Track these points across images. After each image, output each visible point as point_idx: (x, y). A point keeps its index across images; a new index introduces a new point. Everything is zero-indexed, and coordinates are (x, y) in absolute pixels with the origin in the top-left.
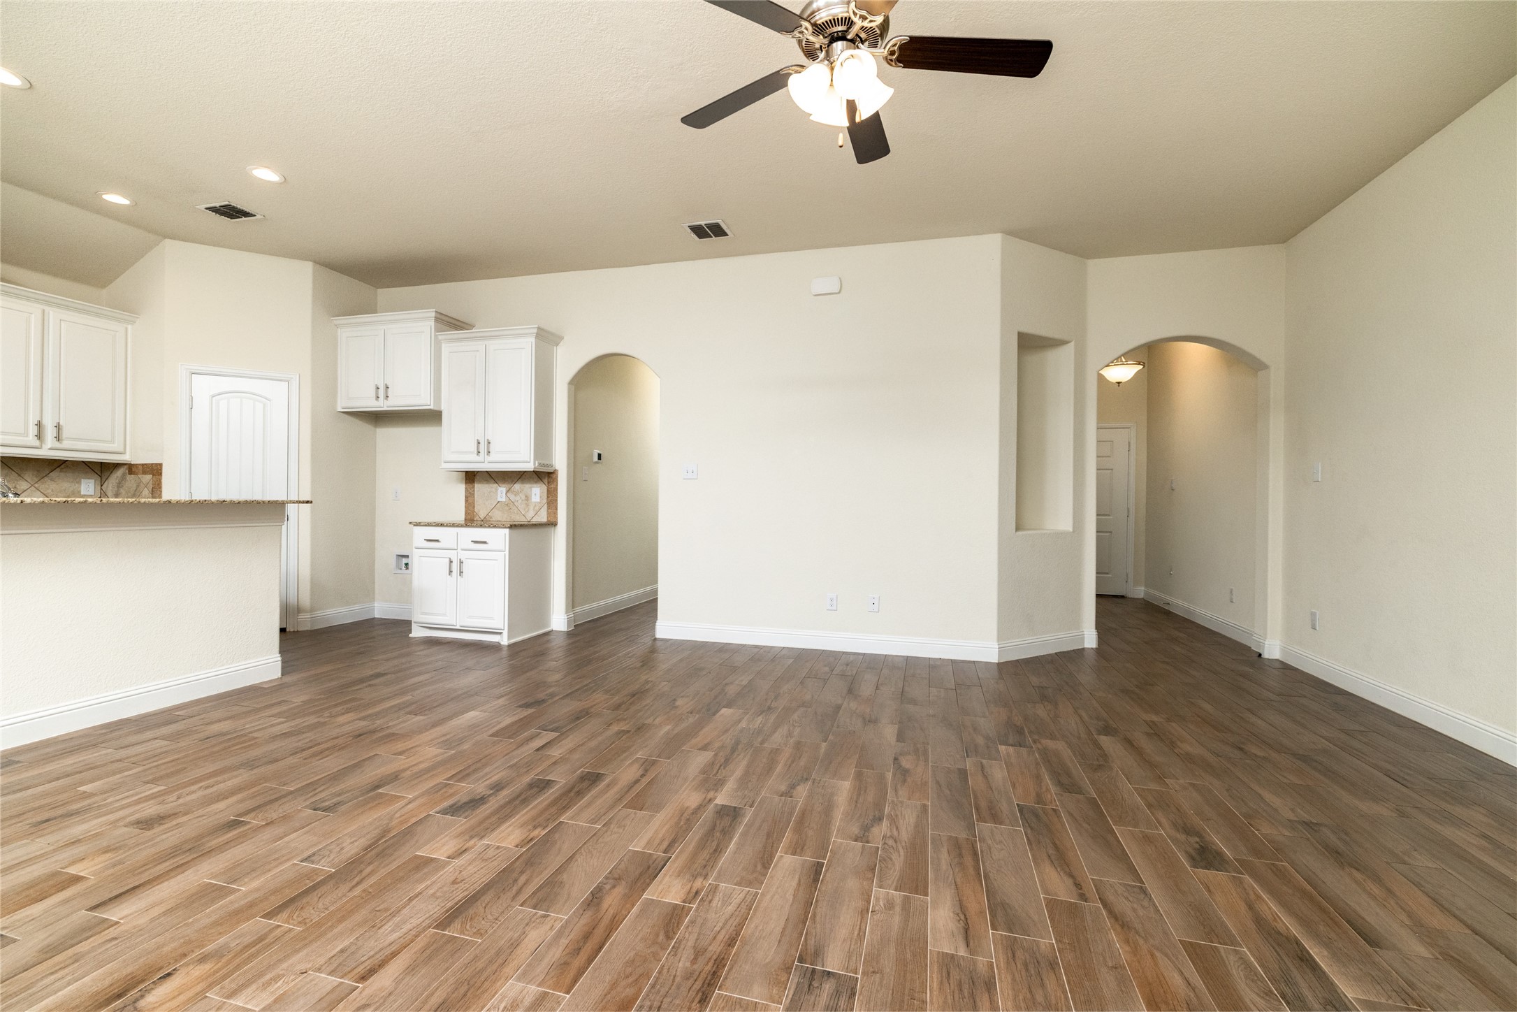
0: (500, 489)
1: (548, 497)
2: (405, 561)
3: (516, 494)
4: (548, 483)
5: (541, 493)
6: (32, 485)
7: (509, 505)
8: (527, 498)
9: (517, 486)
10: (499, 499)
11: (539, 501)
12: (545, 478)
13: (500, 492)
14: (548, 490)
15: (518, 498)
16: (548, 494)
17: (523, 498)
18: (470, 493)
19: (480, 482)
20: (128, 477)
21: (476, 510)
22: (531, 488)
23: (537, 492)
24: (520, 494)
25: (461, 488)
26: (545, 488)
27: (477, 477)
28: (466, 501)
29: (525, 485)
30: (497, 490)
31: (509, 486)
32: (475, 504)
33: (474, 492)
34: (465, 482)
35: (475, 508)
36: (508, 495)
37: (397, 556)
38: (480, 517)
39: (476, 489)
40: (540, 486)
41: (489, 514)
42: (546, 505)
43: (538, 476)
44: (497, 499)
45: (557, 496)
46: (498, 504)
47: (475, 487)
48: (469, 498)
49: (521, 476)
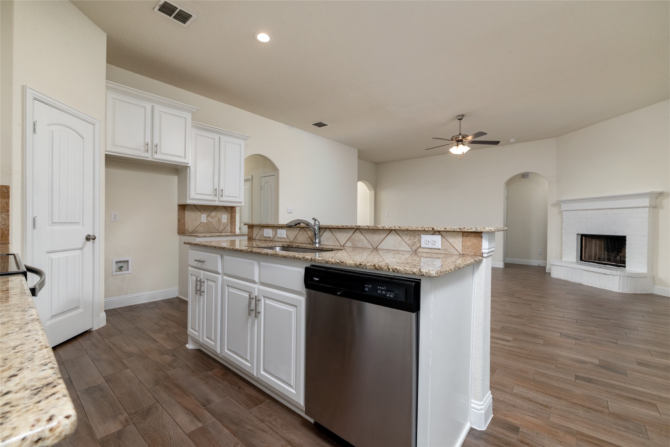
0: (203, 215)
1: (231, 220)
2: (120, 265)
3: (213, 218)
4: (231, 213)
5: (227, 217)
7: (208, 224)
8: (219, 220)
9: (213, 214)
10: (202, 221)
11: (226, 222)
12: (229, 210)
13: (203, 217)
14: (231, 216)
15: (214, 220)
16: (231, 218)
17: (217, 220)
18: (182, 217)
19: (189, 210)
21: (186, 227)
22: (221, 215)
23: (225, 217)
24: (215, 218)
26: (229, 215)
27: (187, 208)
28: (179, 221)
29: (218, 213)
30: (201, 216)
31: (209, 214)
32: (185, 223)
33: (185, 216)
34: (178, 211)
35: (186, 226)
36: (208, 218)
37: (116, 262)
38: (189, 231)
39: (186, 215)
40: (227, 214)
41: (195, 229)
42: (230, 224)
43: (225, 208)
44: (201, 221)
45: (236, 219)
46: (202, 224)
47: (186, 214)
48: (181, 220)
49: (216, 208)
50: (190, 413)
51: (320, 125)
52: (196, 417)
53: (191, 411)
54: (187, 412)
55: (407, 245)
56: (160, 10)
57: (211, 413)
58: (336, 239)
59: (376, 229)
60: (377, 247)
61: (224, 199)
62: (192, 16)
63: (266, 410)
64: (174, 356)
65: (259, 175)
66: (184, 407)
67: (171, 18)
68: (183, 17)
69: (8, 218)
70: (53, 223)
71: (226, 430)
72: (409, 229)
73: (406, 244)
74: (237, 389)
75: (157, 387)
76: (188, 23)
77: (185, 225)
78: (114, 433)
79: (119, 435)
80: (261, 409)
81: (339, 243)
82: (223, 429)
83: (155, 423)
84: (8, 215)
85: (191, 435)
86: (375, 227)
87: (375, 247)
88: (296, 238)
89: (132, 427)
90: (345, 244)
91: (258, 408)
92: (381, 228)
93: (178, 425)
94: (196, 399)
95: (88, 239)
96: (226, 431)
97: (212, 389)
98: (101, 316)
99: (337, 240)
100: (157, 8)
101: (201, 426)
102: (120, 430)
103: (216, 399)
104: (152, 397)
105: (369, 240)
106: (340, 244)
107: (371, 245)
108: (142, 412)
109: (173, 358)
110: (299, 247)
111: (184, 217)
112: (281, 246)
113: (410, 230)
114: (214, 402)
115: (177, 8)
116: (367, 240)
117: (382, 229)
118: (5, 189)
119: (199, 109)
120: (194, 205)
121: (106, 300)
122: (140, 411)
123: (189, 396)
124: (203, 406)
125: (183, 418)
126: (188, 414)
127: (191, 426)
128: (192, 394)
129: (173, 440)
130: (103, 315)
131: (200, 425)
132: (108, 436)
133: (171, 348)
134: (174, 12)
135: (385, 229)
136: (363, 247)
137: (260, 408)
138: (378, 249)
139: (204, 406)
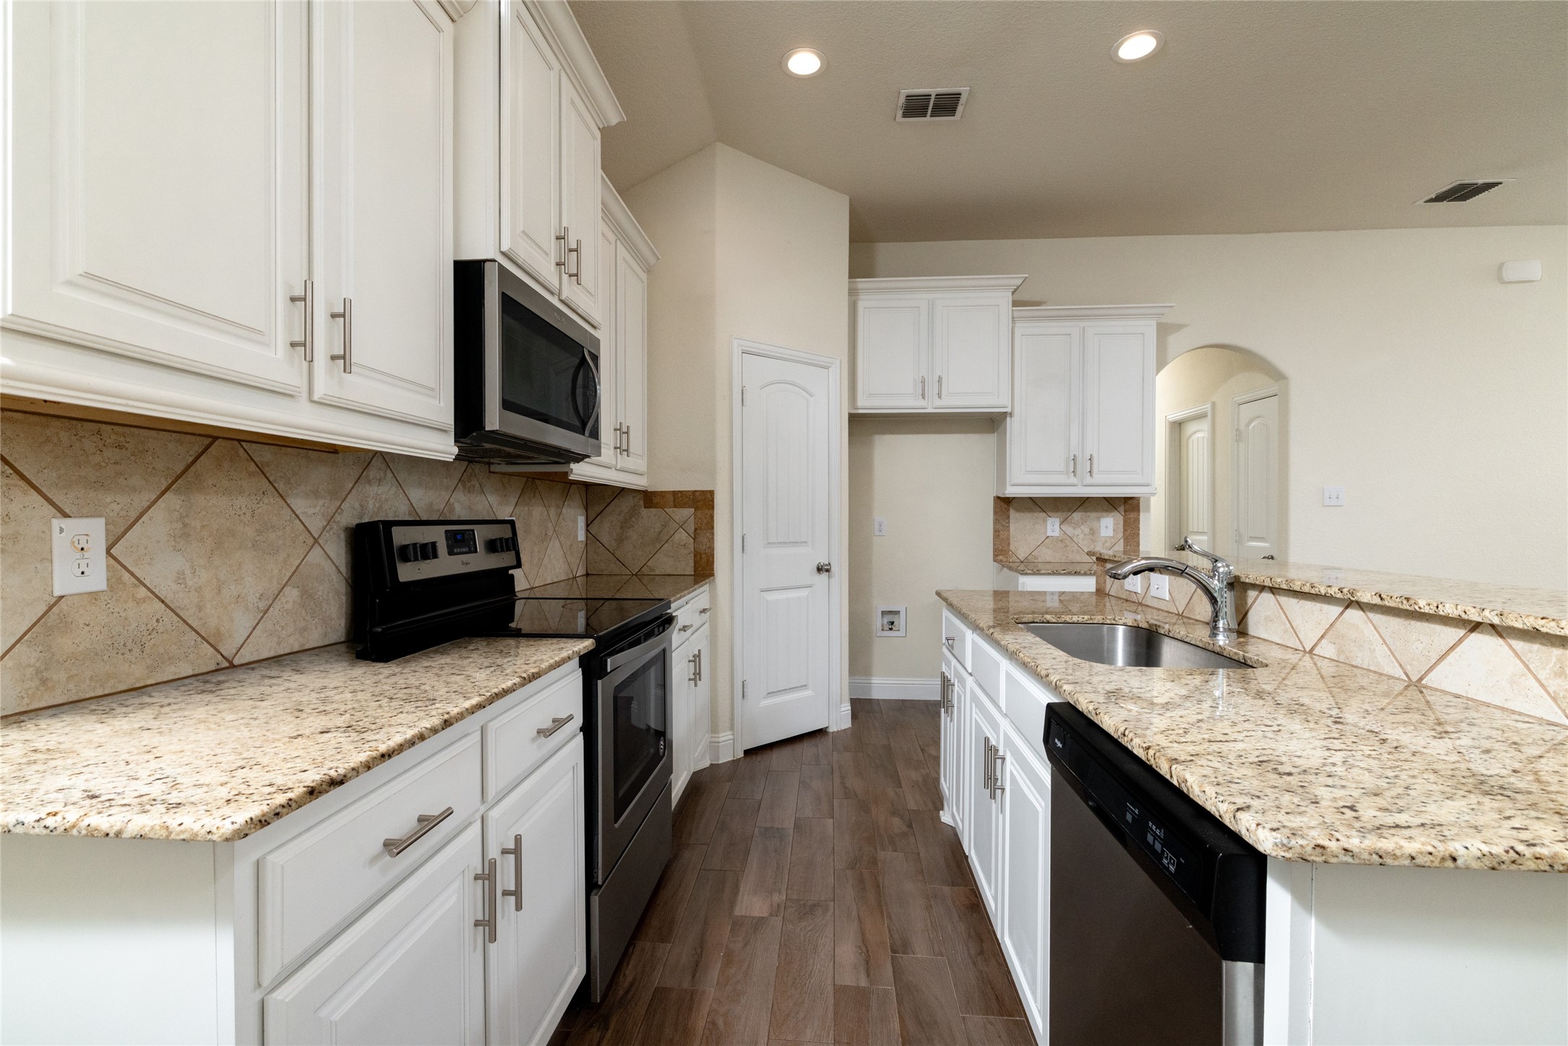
0: (1050, 521)
1: (1125, 530)
2: (890, 618)
3: (1076, 526)
4: (1125, 512)
5: (1115, 524)
7: (1063, 541)
8: (1093, 532)
9: (1077, 517)
10: (1049, 533)
11: (1112, 535)
12: (1120, 506)
13: (1053, 526)
14: (1125, 521)
15: (1078, 531)
16: (1124, 525)
17: (1087, 531)
18: (1003, 526)
19: (1018, 510)
20: (644, 512)
21: (1012, 548)
22: (1099, 519)
23: (1108, 524)
24: (1082, 527)
26: (1120, 519)
27: (1014, 505)
28: (996, 535)
29: (1089, 514)
30: (1045, 522)
31: (1065, 517)
32: (1008, 538)
33: (1008, 523)
34: (995, 513)
35: (1011, 546)
36: (1064, 527)
37: (882, 612)
38: (1019, 557)
39: (1011, 521)
40: (1113, 516)
41: (1032, 554)
42: (1122, 540)
43: (1111, 504)
44: (1046, 533)
45: (1139, 528)
46: (1048, 540)
47: (1011, 517)
48: (1001, 532)
49: (1083, 504)
50: (864, 949)
51: (1463, 192)
52: (868, 964)
53: (867, 948)
54: (861, 945)
55: (1546, 696)
56: (905, 115)
57: (894, 972)
58: (1289, 625)
59: (1407, 610)
60: (1421, 679)
61: (1098, 478)
62: (960, 94)
63: (1000, 1037)
64: (910, 826)
65: (1233, 398)
66: (863, 934)
67: (928, 118)
68: (947, 105)
69: (713, 538)
70: (769, 543)
71: (895, 1023)
72: (1544, 630)
73: (1543, 691)
74: (973, 951)
75: (849, 873)
76: (960, 109)
77: (1009, 544)
78: (755, 918)
79: (759, 923)
80: (989, 1026)
81: (1299, 639)
82: (893, 1018)
83: (808, 935)
84: (713, 534)
85: (839, 990)
86: (1405, 602)
87: (1414, 679)
88: (1190, 605)
89: (778, 923)
90: (1315, 645)
91: (985, 1020)
92: (1427, 610)
93: (834, 962)
94: (889, 931)
95: (819, 569)
96: (896, 1025)
97: (929, 925)
98: (842, 709)
99: (1293, 628)
100: (900, 113)
101: (863, 985)
102: (763, 918)
103: (921, 952)
104: (832, 886)
105: (1393, 649)
106: (1301, 643)
107: (1401, 665)
108: (804, 904)
109: (905, 829)
110: (1171, 635)
111: (1007, 525)
112: (1130, 624)
113: (1547, 634)
114: (914, 954)
115: (930, 95)
116: (1387, 646)
117: (1431, 612)
118: (708, 495)
119: (1027, 275)
120: (1030, 498)
121: (853, 681)
122: (802, 903)
123: (883, 916)
124: (891, 951)
125: (848, 952)
126: (860, 951)
127: (851, 977)
128: (889, 917)
129: (812, 981)
130: (847, 707)
131: (863, 983)
132: (746, 917)
133: (915, 808)
134: (926, 108)
135: (1441, 613)
136: (1372, 668)
137: (991, 1023)
138: (1426, 687)
139: (893, 951)
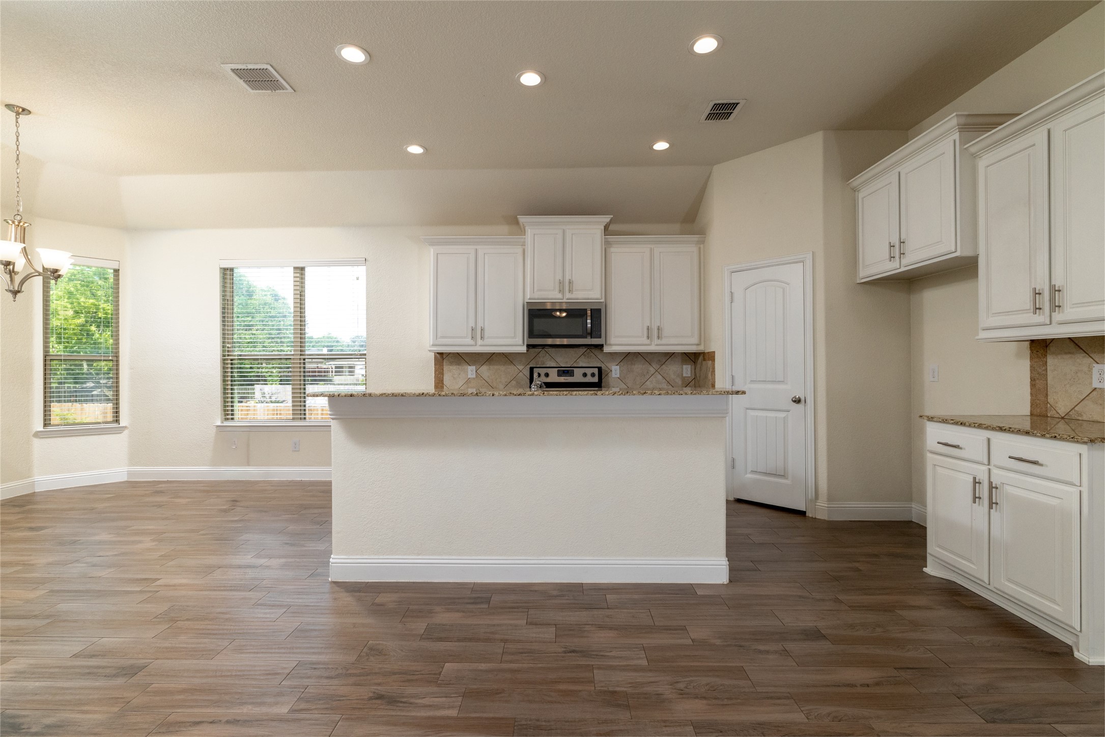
0: (1096, 368)
6: (657, 371)
10: (1096, 384)
19: (1057, 355)
20: (703, 363)
25: (1023, 368)
27: (1052, 348)
28: (1033, 385)
30: (1091, 368)
32: (1047, 388)
33: (1046, 370)
34: (1030, 357)
35: (1049, 397)
38: (1059, 411)
39: (1050, 368)
41: (1076, 409)
44: (1091, 383)
46: (1094, 393)
47: (1048, 364)
48: (1037, 381)
69: (715, 377)
77: (1047, 395)
84: (715, 374)
98: (818, 504)
118: (714, 354)
120: (1069, 338)
